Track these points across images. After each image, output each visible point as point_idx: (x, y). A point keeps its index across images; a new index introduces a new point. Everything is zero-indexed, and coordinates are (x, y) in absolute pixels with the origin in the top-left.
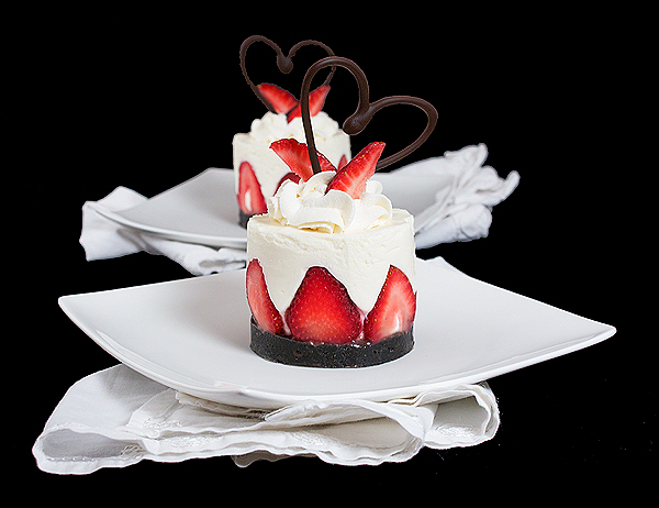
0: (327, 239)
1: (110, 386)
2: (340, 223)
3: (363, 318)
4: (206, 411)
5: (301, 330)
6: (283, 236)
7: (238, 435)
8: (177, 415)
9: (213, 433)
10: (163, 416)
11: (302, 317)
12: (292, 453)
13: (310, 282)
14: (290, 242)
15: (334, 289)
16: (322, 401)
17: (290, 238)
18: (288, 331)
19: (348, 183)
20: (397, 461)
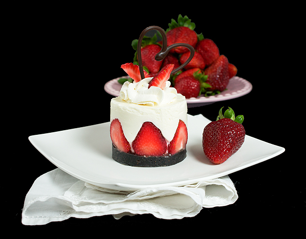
0: (152, 109)
1: (54, 179)
2: (157, 101)
3: (168, 144)
4: (99, 191)
5: (140, 150)
6: (132, 108)
7: (115, 204)
8: (86, 193)
9: (103, 204)
10: (79, 194)
11: (140, 144)
12: (141, 213)
13: (144, 129)
14: (135, 111)
15: (155, 132)
16: (154, 188)
17: (135, 109)
18: (133, 151)
19: (158, 83)
20: (190, 217)
